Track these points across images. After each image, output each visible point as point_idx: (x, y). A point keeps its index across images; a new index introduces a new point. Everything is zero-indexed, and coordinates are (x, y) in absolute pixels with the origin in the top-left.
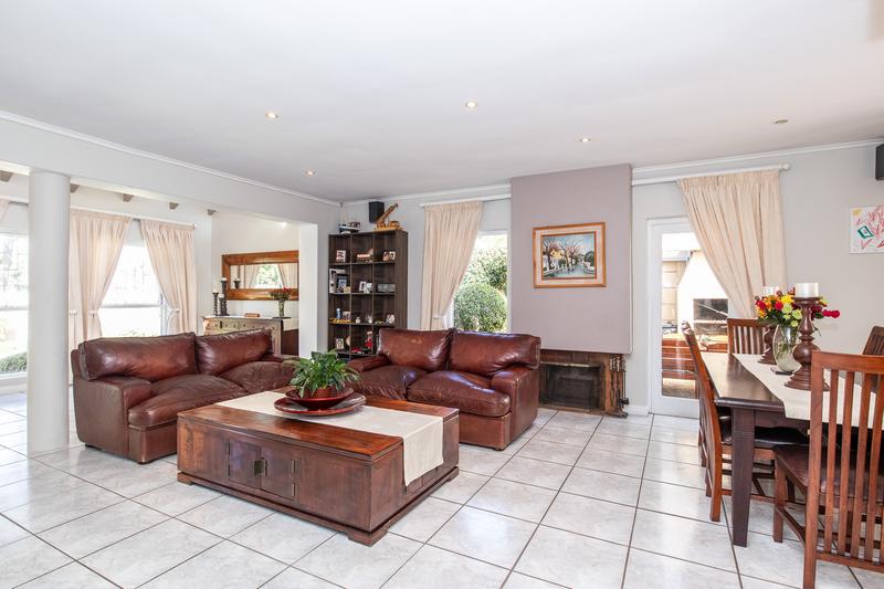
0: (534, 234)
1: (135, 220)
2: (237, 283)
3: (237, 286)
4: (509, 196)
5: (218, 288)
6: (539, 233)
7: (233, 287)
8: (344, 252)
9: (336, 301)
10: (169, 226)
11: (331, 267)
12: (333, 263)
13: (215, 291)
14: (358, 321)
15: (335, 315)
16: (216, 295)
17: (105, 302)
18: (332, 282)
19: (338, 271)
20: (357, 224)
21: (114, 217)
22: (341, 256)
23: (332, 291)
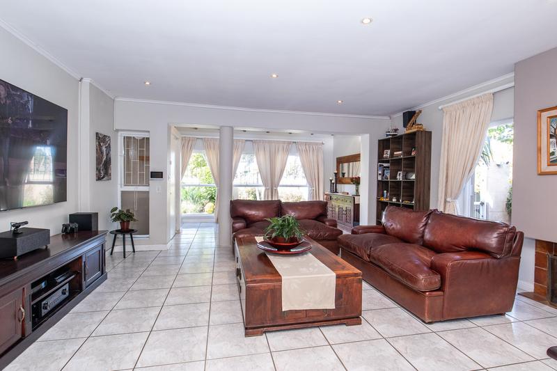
0: (539, 117)
1: (293, 142)
2: (343, 174)
3: (343, 176)
4: (513, 84)
5: (332, 177)
6: (545, 115)
7: (341, 176)
8: (389, 151)
9: (382, 185)
10: (310, 144)
11: (379, 162)
12: (381, 159)
13: (331, 179)
14: (394, 200)
15: (383, 195)
16: (331, 181)
17: (281, 184)
18: (380, 172)
19: (385, 165)
20: (396, 130)
21: (284, 142)
22: (387, 154)
23: (380, 178)
